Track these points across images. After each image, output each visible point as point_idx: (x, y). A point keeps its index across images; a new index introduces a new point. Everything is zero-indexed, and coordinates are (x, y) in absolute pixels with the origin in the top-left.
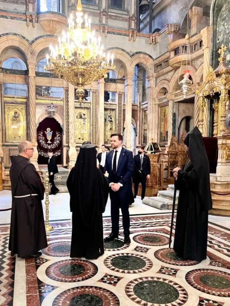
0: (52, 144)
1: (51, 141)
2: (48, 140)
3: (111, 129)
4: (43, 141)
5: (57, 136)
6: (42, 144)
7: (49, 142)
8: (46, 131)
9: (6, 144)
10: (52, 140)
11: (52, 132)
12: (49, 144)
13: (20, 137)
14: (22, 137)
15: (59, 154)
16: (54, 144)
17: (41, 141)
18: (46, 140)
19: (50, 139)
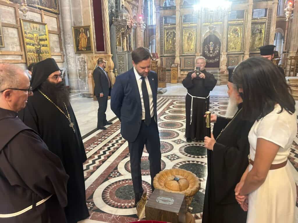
0: (213, 53)
1: (212, 51)
2: (210, 51)
3: (260, 39)
4: (207, 51)
5: (217, 47)
6: (206, 53)
7: (211, 52)
8: (210, 44)
9: (183, 55)
10: (214, 51)
11: (214, 45)
12: (211, 53)
13: (191, 50)
14: (193, 50)
15: (218, 60)
16: (214, 53)
17: (205, 51)
18: (209, 51)
19: (212, 49)
